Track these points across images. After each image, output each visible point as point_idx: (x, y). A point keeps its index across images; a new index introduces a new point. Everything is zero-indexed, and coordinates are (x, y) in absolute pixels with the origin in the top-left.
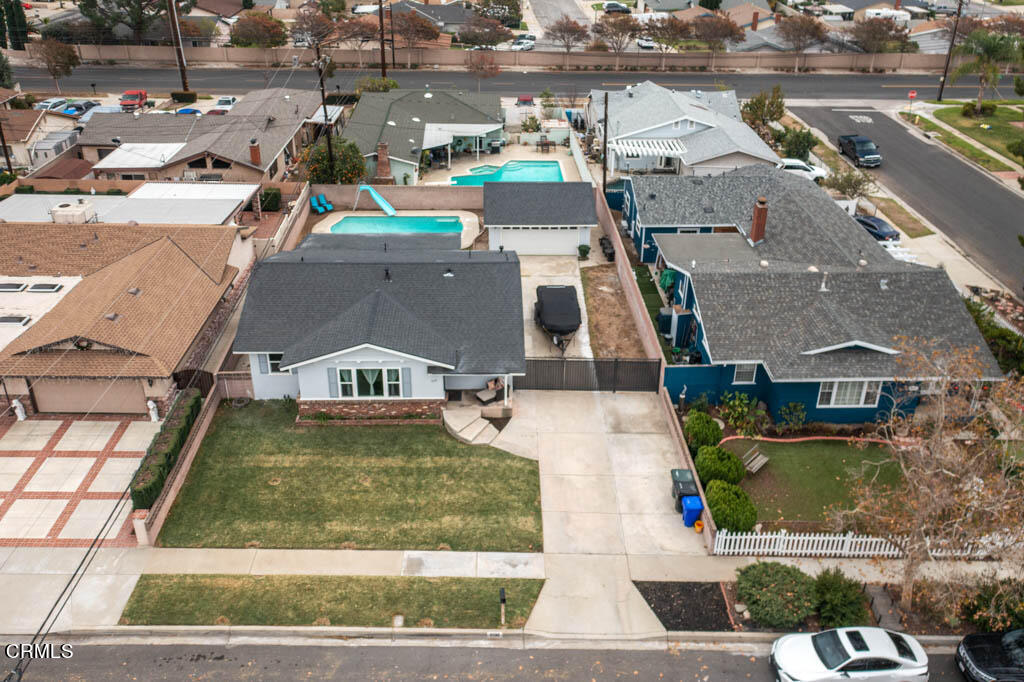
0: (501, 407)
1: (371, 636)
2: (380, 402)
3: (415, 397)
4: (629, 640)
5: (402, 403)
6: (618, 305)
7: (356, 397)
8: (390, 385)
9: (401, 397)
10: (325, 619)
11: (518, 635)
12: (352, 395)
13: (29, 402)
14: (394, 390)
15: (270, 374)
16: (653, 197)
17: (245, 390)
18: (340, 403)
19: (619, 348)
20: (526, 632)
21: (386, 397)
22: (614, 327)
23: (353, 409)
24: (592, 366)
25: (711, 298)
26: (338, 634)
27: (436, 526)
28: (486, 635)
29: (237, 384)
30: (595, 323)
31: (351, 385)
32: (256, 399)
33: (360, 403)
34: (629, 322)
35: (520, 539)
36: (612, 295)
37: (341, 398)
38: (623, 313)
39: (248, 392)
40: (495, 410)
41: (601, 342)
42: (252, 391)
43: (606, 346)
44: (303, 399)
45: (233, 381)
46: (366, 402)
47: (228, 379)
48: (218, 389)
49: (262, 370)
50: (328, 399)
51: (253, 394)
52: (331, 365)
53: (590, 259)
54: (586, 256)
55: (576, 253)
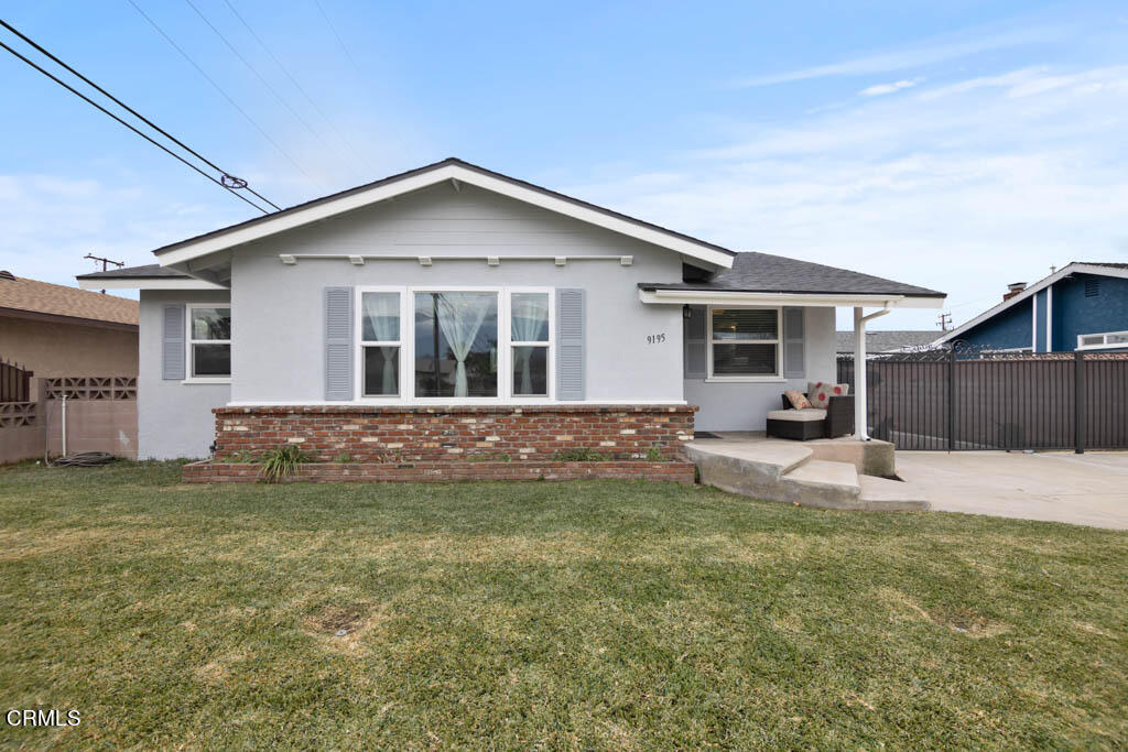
2: (482, 413)
3: (592, 401)
7: (407, 396)
9: (551, 400)
12: (395, 390)
14: (532, 371)
15: (189, 379)
17: (113, 434)
18: (352, 414)
21: (505, 396)
23: (396, 436)
29: (95, 412)
31: (395, 351)
32: (142, 456)
33: (418, 413)
37: (361, 400)
39: (123, 439)
40: (842, 450)
42: (133, 433)
44: (234, 404)
45: (86, 402)
46: (439, 412)
47: (73, 396)
48: (30, 417)
49: (171, 372)
50: (314, 398)
51: (135, 444)
52: (336, 277)
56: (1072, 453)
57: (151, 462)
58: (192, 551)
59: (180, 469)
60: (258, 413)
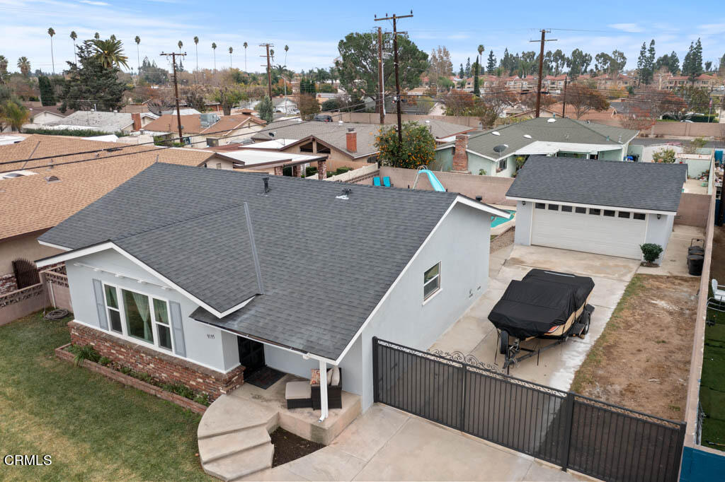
0: (311, 421)
2: (147, 351)
3: (189, 359)
5: (171, 362)
6: (673, 329)
7: (125, 336)
8: (159, 326)
9: (172, 354)
12: (121, 331)
14: (165, 337)
19: (630, 390)
21: (155, 346)
22: (643, 356)
23: (121, 353)
24: (555, 405)
29: (60, 290)
30: (611, 341)
33: (127, 344)
34: (679, 356)
36: (671, 313)
37: (110, 332)
38: (676, 341)
40: (300, 423)
41: (600, 372)
43: (605, 381)
46: (134, 346)
47: (54, 282)
52: (95, 275)
53: (656, 266)
54: (656, 261)
55: (641, 256)
56: (557, 466)
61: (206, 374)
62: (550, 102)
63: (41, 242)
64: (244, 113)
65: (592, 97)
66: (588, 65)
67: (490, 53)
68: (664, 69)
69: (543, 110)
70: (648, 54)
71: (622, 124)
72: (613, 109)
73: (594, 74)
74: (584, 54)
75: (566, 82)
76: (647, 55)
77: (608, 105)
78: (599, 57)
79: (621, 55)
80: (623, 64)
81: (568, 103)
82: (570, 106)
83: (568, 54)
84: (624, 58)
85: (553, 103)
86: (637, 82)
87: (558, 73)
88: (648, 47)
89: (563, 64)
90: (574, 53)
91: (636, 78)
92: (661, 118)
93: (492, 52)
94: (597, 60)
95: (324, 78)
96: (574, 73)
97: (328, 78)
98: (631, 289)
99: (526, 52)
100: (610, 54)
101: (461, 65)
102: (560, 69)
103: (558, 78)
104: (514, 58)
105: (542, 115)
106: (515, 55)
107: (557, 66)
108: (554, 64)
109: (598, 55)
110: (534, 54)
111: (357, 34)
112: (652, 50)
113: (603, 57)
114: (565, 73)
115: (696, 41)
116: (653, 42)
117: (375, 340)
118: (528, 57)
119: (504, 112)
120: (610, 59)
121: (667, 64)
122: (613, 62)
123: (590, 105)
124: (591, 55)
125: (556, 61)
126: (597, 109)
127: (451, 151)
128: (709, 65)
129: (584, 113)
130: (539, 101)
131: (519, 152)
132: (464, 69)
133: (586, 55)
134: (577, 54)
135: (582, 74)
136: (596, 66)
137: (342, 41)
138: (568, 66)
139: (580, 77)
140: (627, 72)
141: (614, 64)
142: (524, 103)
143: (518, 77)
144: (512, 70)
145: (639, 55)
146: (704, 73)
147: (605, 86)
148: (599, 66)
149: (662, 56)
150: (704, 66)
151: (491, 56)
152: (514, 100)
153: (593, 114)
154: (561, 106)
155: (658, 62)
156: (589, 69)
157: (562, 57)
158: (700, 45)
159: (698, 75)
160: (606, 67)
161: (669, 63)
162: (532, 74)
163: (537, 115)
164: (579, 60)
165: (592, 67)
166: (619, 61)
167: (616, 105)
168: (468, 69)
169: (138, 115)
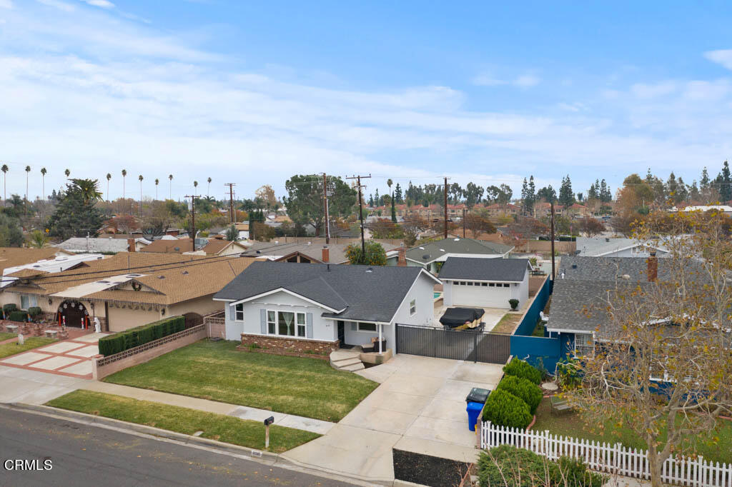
0: (376, 356)
1: (175, 438)
2: (291, 340)
3: (315, 339)
4: (360, 480)
5: (306, 342)
7: (277, 335)
8: (299, 326)
9: (305, 338)
10: (154, 424)
11: (273, 457)
12: (274, 333)
13: (103, 322)
14: (302, 331)
15: (236, 321)
16: (575, 267)
17: (221, 333)
18: (266, 338)
20: (281, 456)
21: (296, 337)
23: (274, 344)
25: (566, 292)
26: (155, 432)
27: (273, 398)
28: (250, 452)
29: (217, 326)
31: (274, 325)
32: (227, 339)
33: (278, 339)
35: (325, 413)
37: (268, 335)
39: (223, 334)
40: (371, 356)
42: (225, 333)
44: (245, 333)
45: (214, 324)
46: (282, 339)
47: (212, 322)
48: (204, 328)
49: (232, 319)
50: (259, 334)
51: (225, 335)
52: (262, 307)
53: (517, 311)
54: (516, 309)
55: (509, 306)
56: (473, 362)
57: (229, 340)
58: (238, 365)
59: (237, 343)
60: (249, 336)
61: (325, 343)
62: (454, 227)
63: (214, 299)
64: (217, 238)
65: (484, 224)
66: (481, 195)
67: (396, 186)
68: (543, 199)
69: (450, 234)
70: (529, 187)
71: (505, 243)
72: (500, 232)
73: (487, 203)
74: (477, 187)
75: (464, 211)
76: (528, 189)
77: (495, 229)
78: (490, 189)
79: (508, 188)
80: (510, 195)
81: (467, 228)
82: (469, 230)
83: (464, 187)
84: (510, 190)
85: (457, 228)
86: (523, 210)
87: (456, 202)
88: (529, 182)
89: (461, 195)
90: (469, 186)
91: (522, 207)
92: (538, 239)
93: (398, 185)
94: (489, 192)
95: (250, 208)
96: (470, 203)
97: (254, 208)
98: (504, 319)
99: (428, 185)
100: (499, 187)
101: (371, 195)
102: (458, 198)
103: (457, 207)
104: (417, 189)
105: (448, 237)
106: (418, 187)
107: (456, 197)
108: (453, 195)
109: (488, 188)
110: (435, 187)
111: (301, 176)
112: (532, 184)
113: (493, 189)
114: (462, 202)
115: (566, 177)
116: (532, 178)
117: (396, 324)
118: (430, 188)
119: (420, 235)
120: (499, 190)
121: (546, 195)
122: (502, 193)
123: (483, 229)
124: (483, 187)
125: (454, 192)
126: (488, 232)
127: (395, 260)
128: (580, 196)
129: (479, 235)
130: (446, 227)
131: (438, 260)
132: (374, 199)
133: (479, 188)
134: (471, 186)
135: (477, 203)
136: (488, 196)
137: (288, 181)
138: (465, 196)
139: (476, 206)
140: (514, 201)
141: (502, 195)
142: (433, 228)
143: (422, 206)
144: (417, 199)
145: (522, 188)
146: (576, 203)
147: (496, 214)
148: (491, 196)
149: (542, 188)
150: (576, 197)
151: (398, 188)
152: (427, 227)
153: (485, 236)
154: (462, 230)
155: (539, 193)
156: (482, 198)
157: (459, 189)
158: (569, 181)
159: (571, 205)
160: (496, 198)
161: (547, 193)
162: (434, 203)
163: (446, 237)
164: (473, 191)
165: (484, 197)
166: (506, 193)
167: (502, 229)
168: (377, 199)
169: (133, 240)
